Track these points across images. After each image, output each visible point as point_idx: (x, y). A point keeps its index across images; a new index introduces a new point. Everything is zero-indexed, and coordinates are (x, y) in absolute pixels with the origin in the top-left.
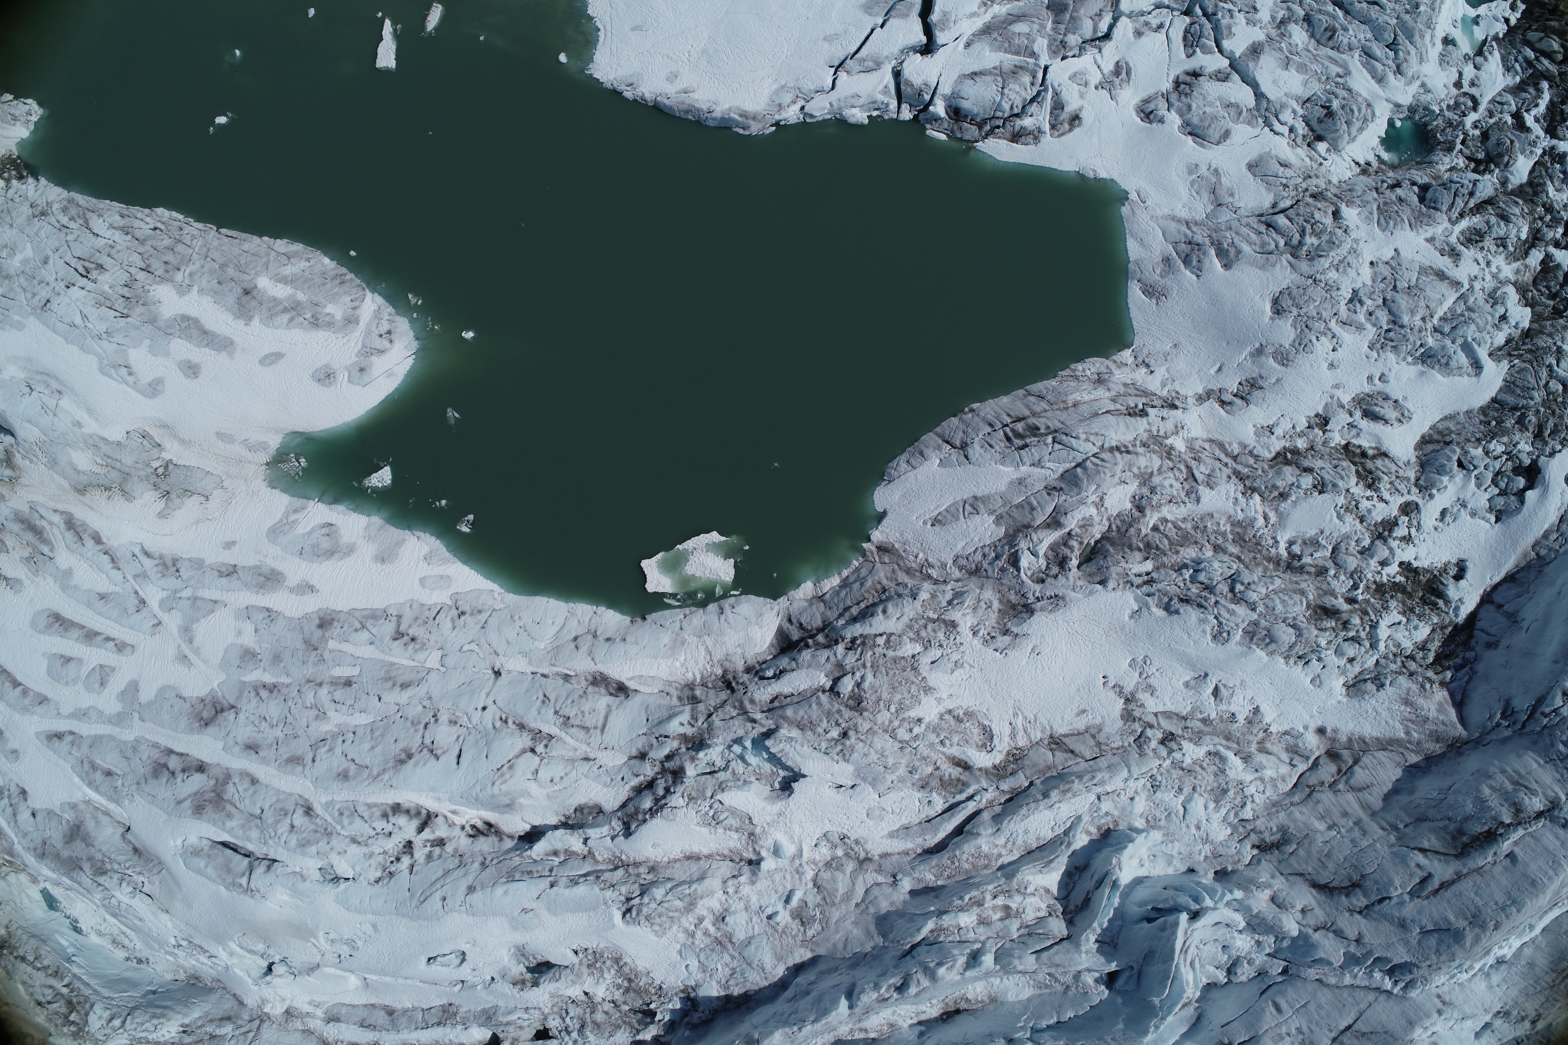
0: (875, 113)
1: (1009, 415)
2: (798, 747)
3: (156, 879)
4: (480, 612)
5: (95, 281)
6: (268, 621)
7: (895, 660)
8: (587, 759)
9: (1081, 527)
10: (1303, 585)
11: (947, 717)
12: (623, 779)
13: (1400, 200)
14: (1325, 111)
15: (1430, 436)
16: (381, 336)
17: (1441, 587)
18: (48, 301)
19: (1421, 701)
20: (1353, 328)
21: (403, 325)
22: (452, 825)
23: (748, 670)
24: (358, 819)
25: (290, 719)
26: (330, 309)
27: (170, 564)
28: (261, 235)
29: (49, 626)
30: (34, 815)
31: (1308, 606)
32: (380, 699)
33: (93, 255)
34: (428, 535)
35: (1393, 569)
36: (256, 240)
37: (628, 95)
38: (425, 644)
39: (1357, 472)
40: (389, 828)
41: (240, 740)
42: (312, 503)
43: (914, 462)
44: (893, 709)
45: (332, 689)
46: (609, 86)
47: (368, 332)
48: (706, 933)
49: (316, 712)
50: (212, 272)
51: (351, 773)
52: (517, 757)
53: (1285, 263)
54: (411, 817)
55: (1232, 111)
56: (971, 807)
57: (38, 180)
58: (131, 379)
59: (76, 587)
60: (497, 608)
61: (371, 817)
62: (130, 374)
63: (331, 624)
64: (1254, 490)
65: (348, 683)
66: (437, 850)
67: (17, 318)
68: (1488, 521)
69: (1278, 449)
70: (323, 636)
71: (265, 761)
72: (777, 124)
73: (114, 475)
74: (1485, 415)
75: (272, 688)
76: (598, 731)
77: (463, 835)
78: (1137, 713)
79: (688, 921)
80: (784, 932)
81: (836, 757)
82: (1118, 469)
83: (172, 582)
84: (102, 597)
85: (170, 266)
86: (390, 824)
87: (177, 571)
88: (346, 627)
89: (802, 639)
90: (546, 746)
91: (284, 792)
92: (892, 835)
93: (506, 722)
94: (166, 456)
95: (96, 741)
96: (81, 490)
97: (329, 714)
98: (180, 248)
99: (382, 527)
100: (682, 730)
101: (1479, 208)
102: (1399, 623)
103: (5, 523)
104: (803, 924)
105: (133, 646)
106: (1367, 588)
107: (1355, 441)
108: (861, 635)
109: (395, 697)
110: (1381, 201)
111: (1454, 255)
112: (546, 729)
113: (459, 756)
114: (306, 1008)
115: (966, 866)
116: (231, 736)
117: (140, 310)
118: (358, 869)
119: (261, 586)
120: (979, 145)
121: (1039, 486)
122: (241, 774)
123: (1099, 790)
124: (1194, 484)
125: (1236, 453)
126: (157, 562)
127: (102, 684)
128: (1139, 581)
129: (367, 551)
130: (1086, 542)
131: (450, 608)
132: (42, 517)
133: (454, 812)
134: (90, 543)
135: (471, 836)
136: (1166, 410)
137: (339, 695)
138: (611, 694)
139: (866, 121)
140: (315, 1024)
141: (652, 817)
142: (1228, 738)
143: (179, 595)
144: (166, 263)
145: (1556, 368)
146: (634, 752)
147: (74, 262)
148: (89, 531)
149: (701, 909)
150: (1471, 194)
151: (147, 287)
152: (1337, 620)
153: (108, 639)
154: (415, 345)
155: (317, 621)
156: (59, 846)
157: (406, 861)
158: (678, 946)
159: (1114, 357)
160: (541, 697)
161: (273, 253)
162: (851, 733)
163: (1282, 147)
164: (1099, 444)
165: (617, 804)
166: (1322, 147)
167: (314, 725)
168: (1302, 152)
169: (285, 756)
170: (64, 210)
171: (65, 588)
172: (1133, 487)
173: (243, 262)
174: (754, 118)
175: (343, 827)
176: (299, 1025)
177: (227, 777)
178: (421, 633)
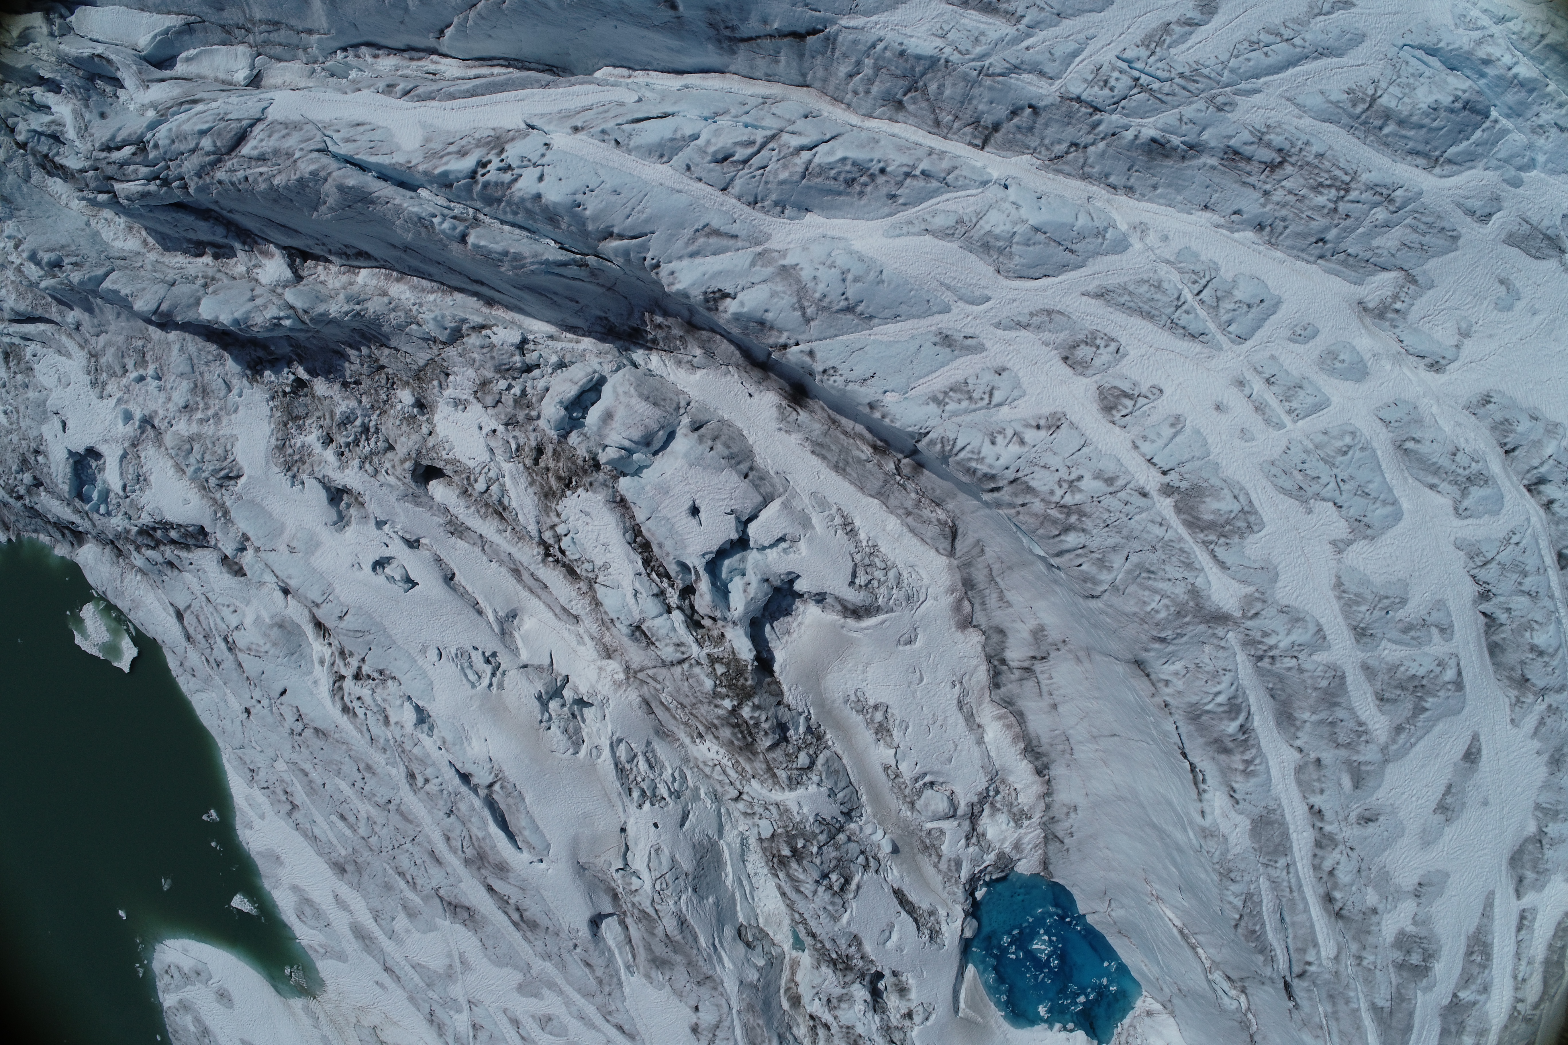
3: (600, 862)
4: (240, 759)
6: (381, 915)
8: (207, 600)
12: (192, 564)
16: (172, 977)
21: (156, 967)
24: (373, 733)
25: (396, 844)
26: (192, 1028)
27: (434, 1024)
32: (324, 785)
34: (241, 839)
38: (281, 782)
44: (11, 437)
45: (356, 828)
47: (179, 988)
48: (207, 407)
49: (374, 827)
51: (364, 765)
52: (246, 652)
54: (342, 693)
56: (11, 329)
60: (229, 748)
61: (362, 724)
63: (337, 864)
65: (342, 817)
70: (346, 863)
71: (430, 841)
75: (401, 874)
80: (157, 360)
83: (440, 1014)
86: (355, 705)
87: (431, 1015)
88: (327, 851)
91: (424, 807)
92: (68, 356)
93: (248, 679)
95: (588, 995)
97: (365, 816)
99: (266, 877)
104: (143, 354)
105: (504, 1013)
109: (314, 775)
112: (223, 645)
113: (283, 693)
114: (590, 644)
115: (29, 296)
116: (450, 883)
118: (398, 702)
119: (371, 939)
122: (455, 853)
127: (550, 1019)
129: (285, 876)
131: (256, 783)
137: (352, 819)
140: (589, 624)
143: (440, 1001)
146: (176, 572)
149: (194, 428)
155: (345, 876)
157: (364, 670)
158: (233, 417)
162: (32, 449)
165: (206, 552)
169: (411, 827)
176: (607, 639)
177: (467, 862)
178: (279, 790)
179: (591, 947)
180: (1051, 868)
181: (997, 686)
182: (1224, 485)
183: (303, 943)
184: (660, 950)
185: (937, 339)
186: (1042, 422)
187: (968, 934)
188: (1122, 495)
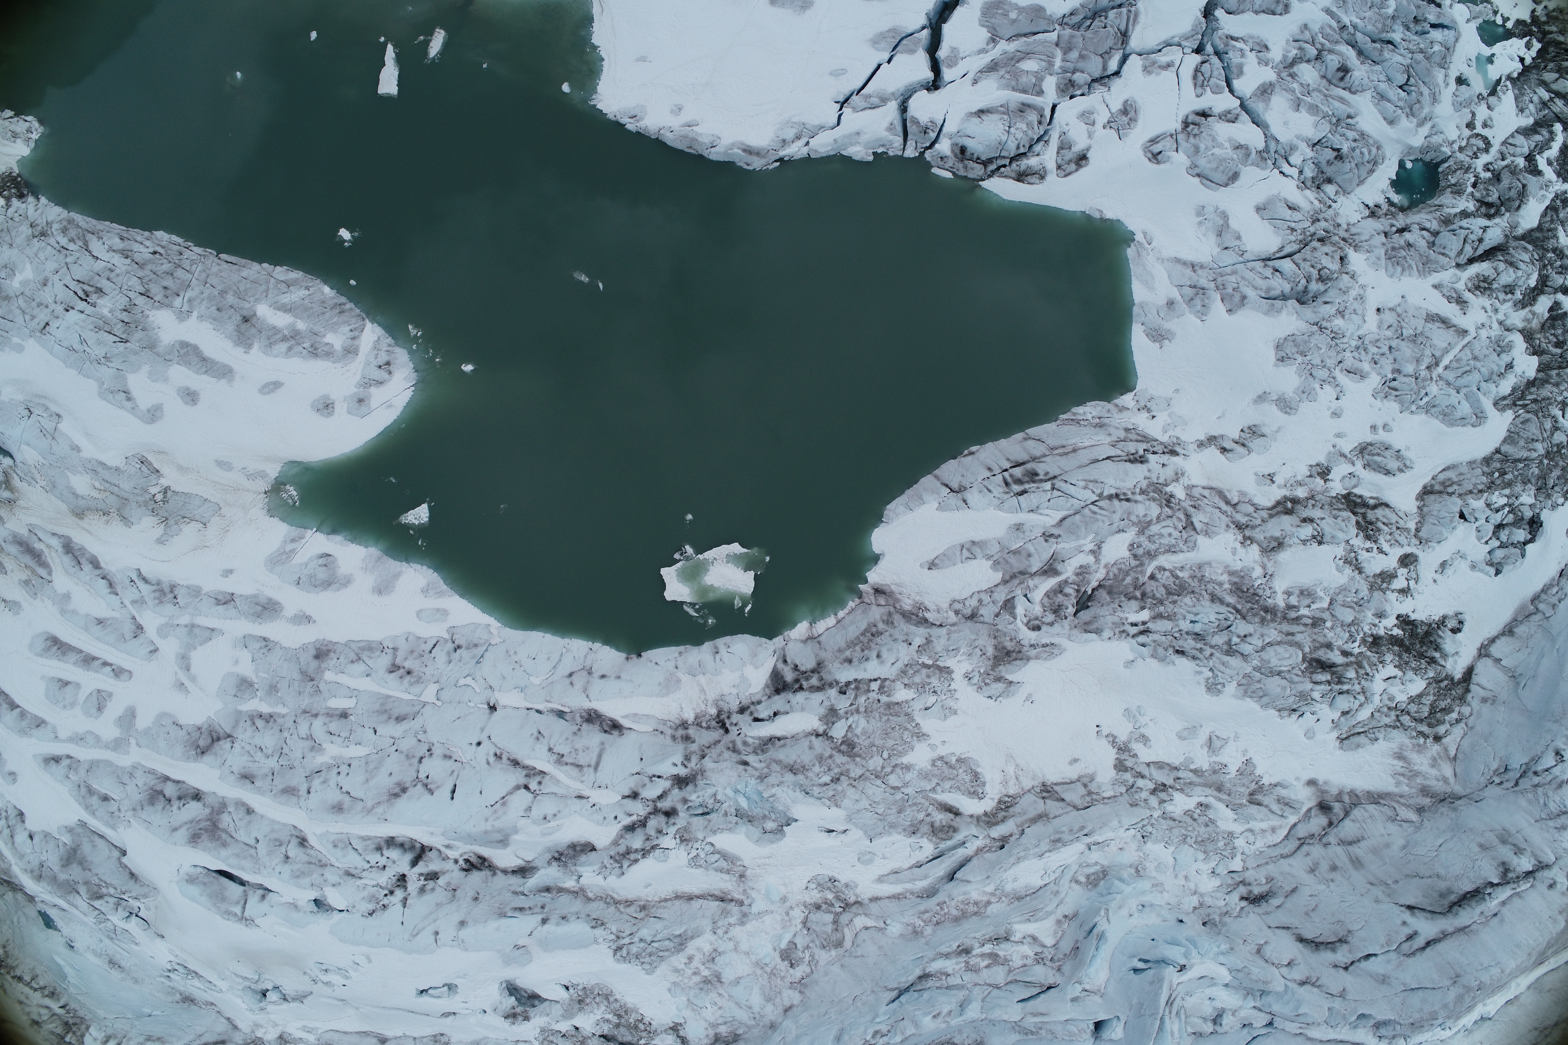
0: (880, 150)
1: (1008, 459)
2: (790, 792)
3: (153, 905)
4: (476, 646)
5: (94, 305)
6: (265, 650)
7: (889, 706)
8: (580, 797)
9: (1077, 575)
10: (1299, 638)
11: (939, 763)
12: (616, 818)
13: (1409, 245)
14: (1335, 154)
15: (1432, 486)
16: (380, 367)
17: (1439, 640)
18: (47, 324)
19: (1414, 757)
20: (1358, 376)
21: (402, 357)
22: (446, 858)
23: (742, 710)
24: (353, 852)
25: (285, 751)
26: (330, 338)
27: (167, 590)
28: (260, 262)
29: (48, 649)
30: (31, 837)
31: (1304, 660)
32: (375, 732)
33: (92, 279)
34: (425, 567)
35: (1390, 621)
36: (256, 266)
37: (630, 127)
38: (420, 678)
39: (1357, 523)
40: (383, 861)
41: (235, 769)
42: (309, 533)
43: (911, 505)
44: (885, 755)
45: (327, 720)
46: (611, 116)
47: (368, 364)
48: (696, 972)
49: (313, 743)
50: (211, 298)
51: (345, 806)
52: (510, 793)
53: (1290, 308)
54: (405, 851)
55: (1240, 152)
56: (961, 853)
57: (38, 199)
58: (128, 404)
59: (74, 612)
60: (493, 642)
61: (365, 850)
62: (129, 399)
63: (327, 655)
64: (1252, 540)
66: (431, 884)
67: (15, 340)
68: (1487, 574)
69: (1279, 498)
70: (319, 667)
71: (260, 791)
72: (781, 160)
73: (112, 500)
74: (1488, 465)
76: (592, 769)
77: (456, 868)
78: (1129, 763)
79: (679, 960)
80: (772, 973)
81: (828, 803)
82: (1116, 517)
83: (169, 609)
84: (100, 622)
85: (168, 292)
86: (384, 858)
87: (175, 597)
88: (342, 659)
89: (797, 681)
90: (540, 783)
91: (279, 823)
92: (881, 879)
93: (500, 758)
94: (164, 482)
95: (93, 766)
96: (79, 514)
97: (324, 745)
98: (179, 273)
99: (379, 559)
100: (675, 771)
101: (1489, 254)
102: (1395, 677)
103: (3, 544)
104: (792, 965)
105: (130, 672)
106: (1364, 641)
107: (1356, 491)
108: (856, 680)
109: (389, 730)
110: (1389, 246)
111: (1461, 302)
113: (453, 791)
114: (299, 1034)
115: (955, 912)
116: (227, 764)
117: (139, 335)
118: (351, 901)
119: (258, 616)
120: (984, 184)
121: (1038, 532)
122: (236, 803)
123: (1088, 840)
124: (1193, 533)
125: (1235, 500)
126: (155, 588)
127: (99, 709)
128: (1134, 630)
129: (364, 582)
130: (1083, 590)
131: (446, 641)
132: (40, 540)
133: (448, 847)
134: (87, 567)
135: (465, 870)
136: (1167, 456)
138: (605, 732)
139: (871, 158)
141: (644, 856)
142: (1219, 789)
143: (176, 622)
144: (165, 288)
145: (1561, 419)
146: (627, 792)
147: (73, 285)
148: (87, 556)
149: (691, 949)
150: (1481, 240)
151: (147, 312)
152: (1333, 674)
153: (105, 664)
154: (413, 377)
155: (314, 652)
156: (56, 868)
157: (399, 894)
158: (668, 984)
159: (1116, 401)
160: (536, 734)
161: (272, 280)
162: (843, 778)
163: (1289, 189)
164: (1098, 491)
166: (1330, 189)
167: (309, 755)
168: (1310, 194)
169: (280, 787)
170: (64, 231)
171: (63, 612)
172: (1130, 535)
173: (242, 289)
174: (758, 154)
175: (337, 859)
177: (224, 806)
178: (417, 666)
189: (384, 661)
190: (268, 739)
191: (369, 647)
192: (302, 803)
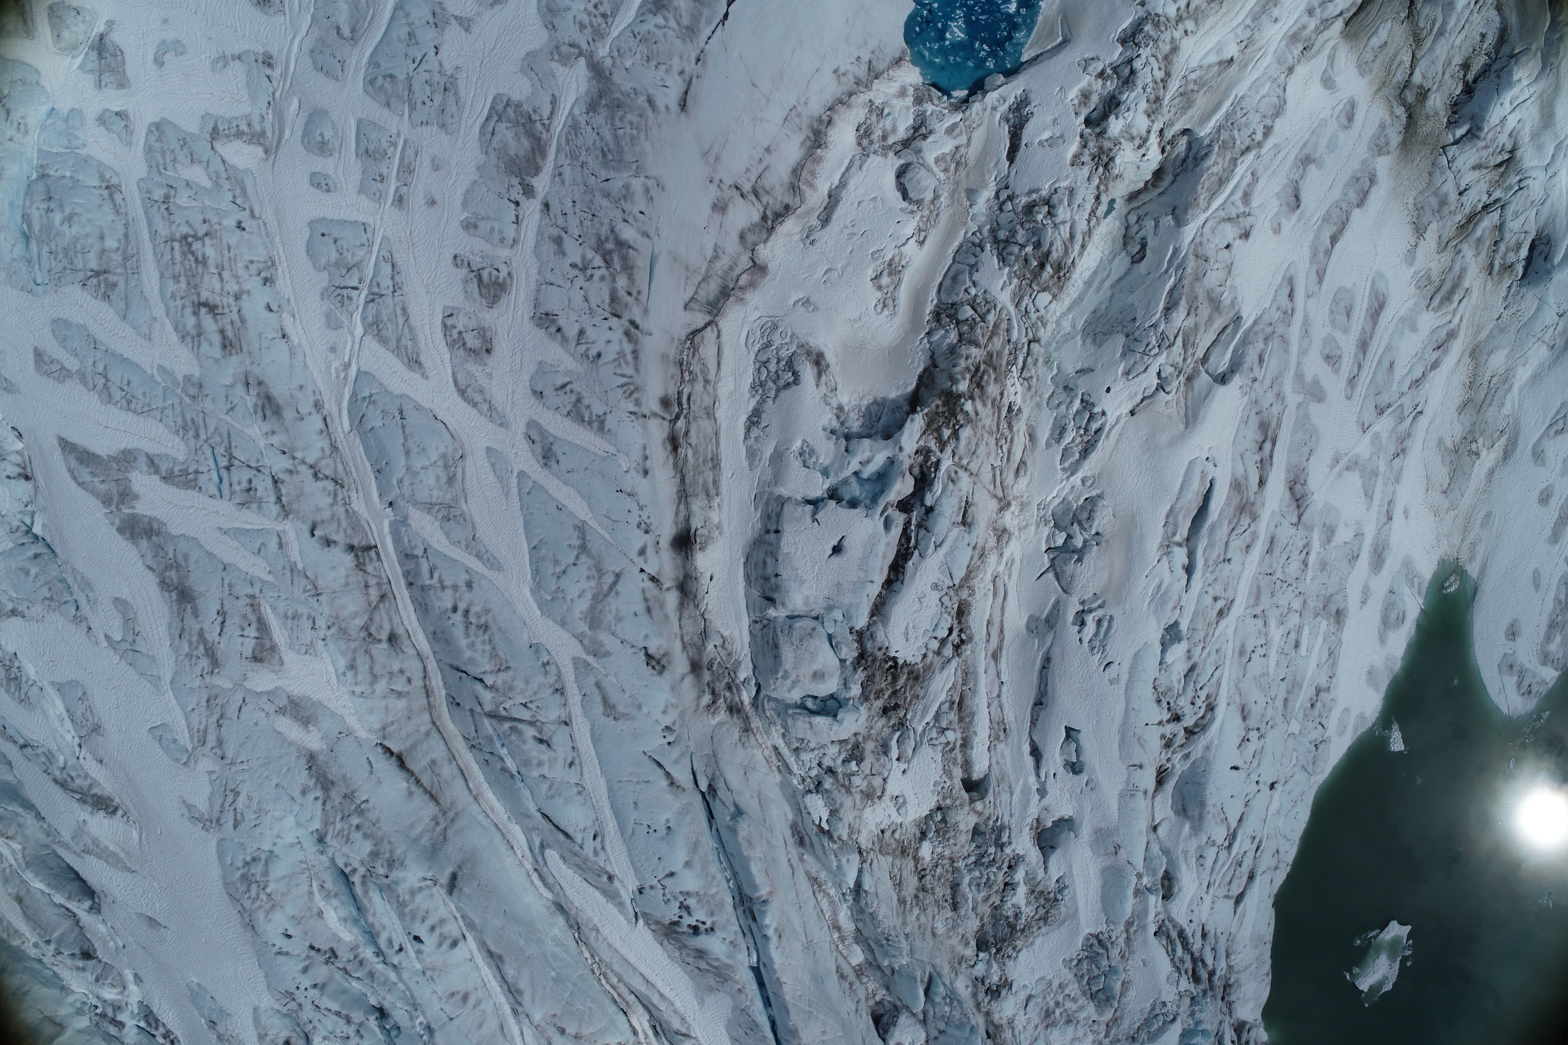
4: (1314, 763)
6: (1350, 556)
8: (1209, 886)
12: (1191, 921)
16: (1530, 686)
25: (1285, 586)
26: (1558, 639)
32: (1283, 680)
38: (1307, 717)
40: (1199, 702)
41: (1278, 530)
45: (1297, 628)
47: (1534, 675)
49: (1285, 615)
51: (1242, 658)
52: (1227, 823)
54: (1198, 720)
58: (1552, 431)
59: (1401, 334)
60: (1313, 779)
62: (1556, 432)
63: (1337, 622)
65: (1297, 645)
70: (1331, 615)
71: (1261, 561)
75: (1306, 564)
83: (1392, 448)
87: (1398, 455)
88: (1333, 638)
91: (1238, 585)
93: (1247, 806)
94: (1484, 453)
95: (1284, 340)
96: (1474, 354)
97: (1282, 628)
99: (1392, 671)
105: (1351, 397)
109: (1281, 694)
112: (1236, 845)
113: (1236, 768)
114: (1006, 553)
116: (1282, 520)
118: (1171, 669)
119: (1375, 550)
122: (1256, 533)
126: (1408, 432)
127: (1328, 358)
129: (1379, 657)
131: (1323, 737)
132: (1460, 302)
134: (1434, 356)
137: (1292, 636)
140: (992, 566)
141: (1171, 960)
143: (1381, 456)
146: (1207, 929)
148: (1442, 357)
149: (1082, 1002)
153: (1360, 366)
154: (1515, 714)
155: (1341, 608)
157: (1167, 718)
158: (1049, 978)
165: (1173, 917)
167: (1277, 613)
169: (1261, 584)
171: (1403, 320)
176: (991, 544)
177: (1255, 518)
178: (1316, 712)
179: (1246, 366)
180: (897, 55)
181: (787, 208)
182: (491, 149)
183: (1421, 601)
184: (1205, 310)
185: (553, 463)
186: (553, 329)
187: (1001, 78)
188: (560, 221)
189: (1323, 681)
190: (1294, 567)
191: (1334, 665)
192: (1250, 610)
